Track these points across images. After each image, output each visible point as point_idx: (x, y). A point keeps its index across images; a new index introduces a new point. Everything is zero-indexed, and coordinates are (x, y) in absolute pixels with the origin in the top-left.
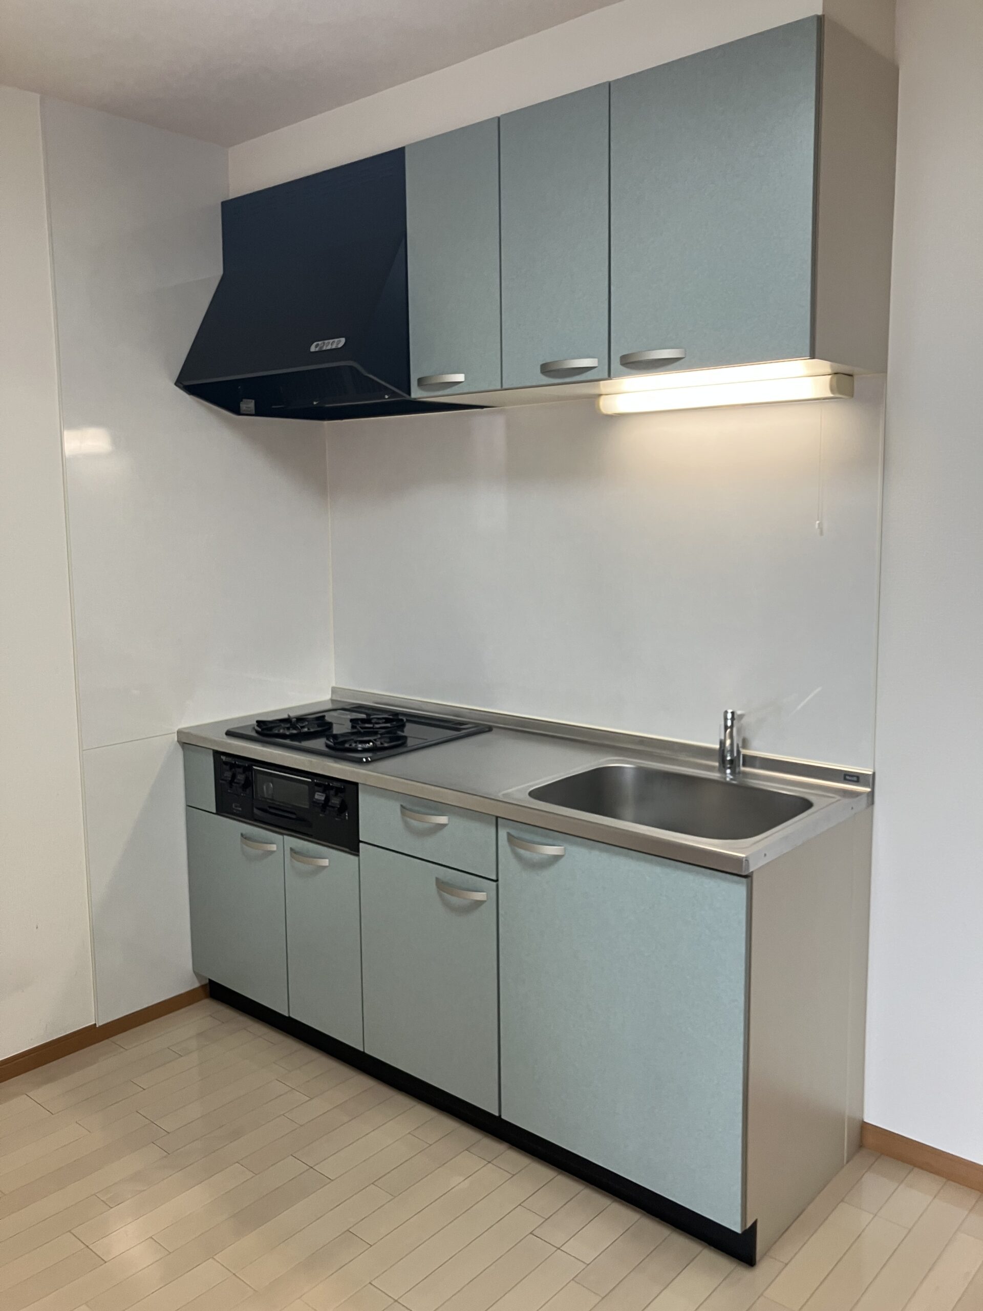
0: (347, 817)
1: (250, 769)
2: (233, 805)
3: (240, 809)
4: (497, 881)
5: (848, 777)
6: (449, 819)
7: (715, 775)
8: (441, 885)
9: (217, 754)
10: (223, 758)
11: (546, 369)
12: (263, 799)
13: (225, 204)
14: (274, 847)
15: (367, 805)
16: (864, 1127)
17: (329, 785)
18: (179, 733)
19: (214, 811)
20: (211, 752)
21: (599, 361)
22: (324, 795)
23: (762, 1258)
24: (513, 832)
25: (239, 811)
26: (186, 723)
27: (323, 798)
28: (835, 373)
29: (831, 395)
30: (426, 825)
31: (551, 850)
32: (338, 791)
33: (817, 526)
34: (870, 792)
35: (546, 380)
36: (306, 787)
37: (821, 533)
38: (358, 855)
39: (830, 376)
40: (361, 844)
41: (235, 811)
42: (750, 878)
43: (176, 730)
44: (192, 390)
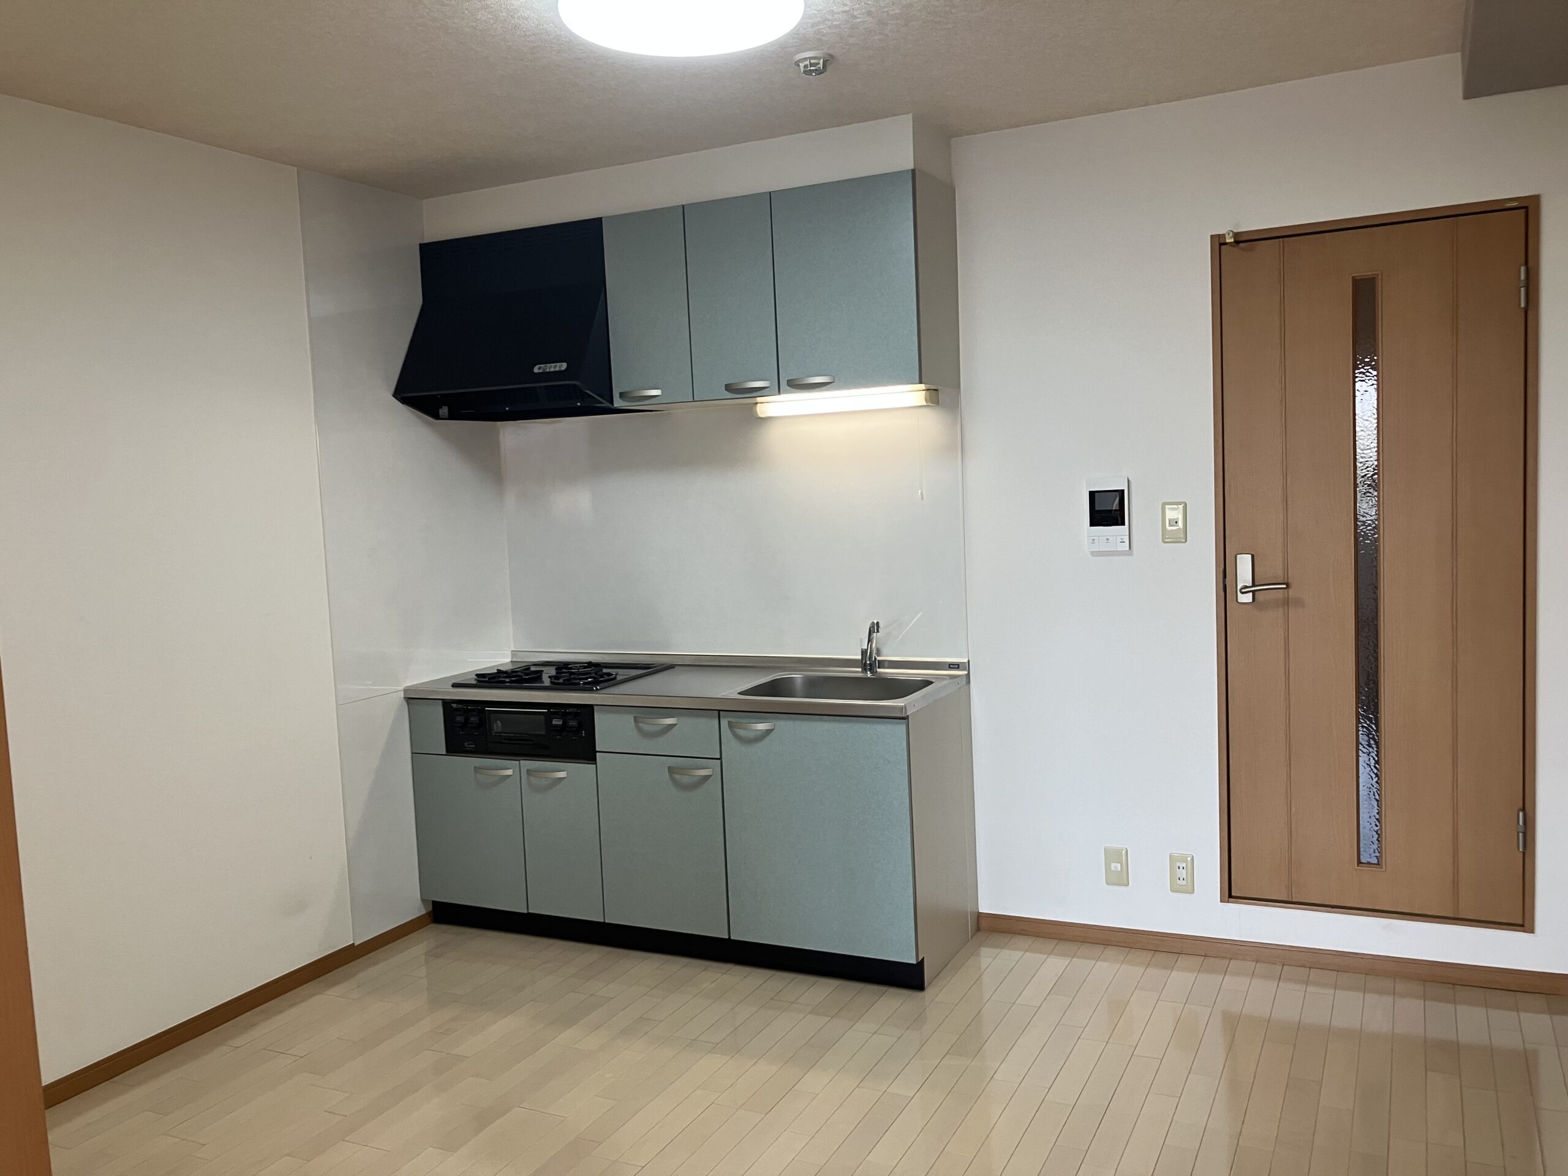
0: (584, 735)
1: (482, 711)
2: (466, 744)
3: (473, 746)
4: (720, 759)
5: (951, 666)
6: (678, 720)
7: (860, 675)
8: (671, 770)
9: (446, 704)
10: (454, 706)
11: (728, 388)
12: (498, 734)
13: (421, 245)
14: (509, 772)
15: (601, 721)
16: (980, 916)
17: (565, 711)
18: (406, 690)
19: (444, 753)
20: (440, 702)
21: (771, 383)
22: (561, 720)
23: (929, 984)
24: (733, 720)
25: (473, 748)
26: (410, 683)
27: (561, 723)
28: (928, 390)
29: (925, 404)
30: (658, 728)
31: (762, 727)
32: (576, 715)
33: (920, 494)
34: (966, 675)
35: (729, 395)
36: (542, 717)
37: (922, 499)
38: (596, 764)
39: (924, 392)
40: (597, 754)
41: (467, 749)
42: (907, 720)
43: (401, 688)
44: (405, 401)
